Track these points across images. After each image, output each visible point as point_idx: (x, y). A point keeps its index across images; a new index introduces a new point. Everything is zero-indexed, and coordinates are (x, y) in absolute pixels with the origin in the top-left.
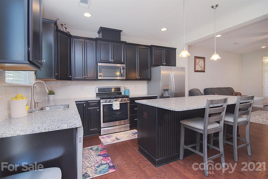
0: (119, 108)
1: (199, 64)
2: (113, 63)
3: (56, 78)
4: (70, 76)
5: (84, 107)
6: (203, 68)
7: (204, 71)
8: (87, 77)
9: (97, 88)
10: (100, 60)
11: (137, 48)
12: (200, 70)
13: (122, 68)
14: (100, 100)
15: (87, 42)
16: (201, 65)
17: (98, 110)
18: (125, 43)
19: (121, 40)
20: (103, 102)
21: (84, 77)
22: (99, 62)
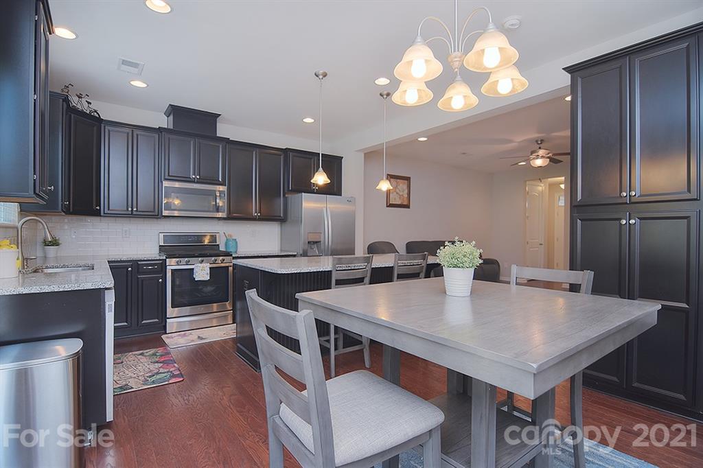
0: (208, 278)
1: (397, 190)
2: (198, 182)
3: (64, 212)
4: (98, 208)
5: (129, 275)
6: (405, 199)
7: (407, 206)
8: (137, 211)
9: (162, 235)
10: (169, 175)
11: (254, 153)
12: (399, 203)
13: (218, 194)
14: (165, 260)
15: (137, 135)
16: (401, 194)
17: (160, 280)
18: (227, 141)
19: (218, 135)
20: (172, 264)
21: (130, 209)
22: (166, 179)
